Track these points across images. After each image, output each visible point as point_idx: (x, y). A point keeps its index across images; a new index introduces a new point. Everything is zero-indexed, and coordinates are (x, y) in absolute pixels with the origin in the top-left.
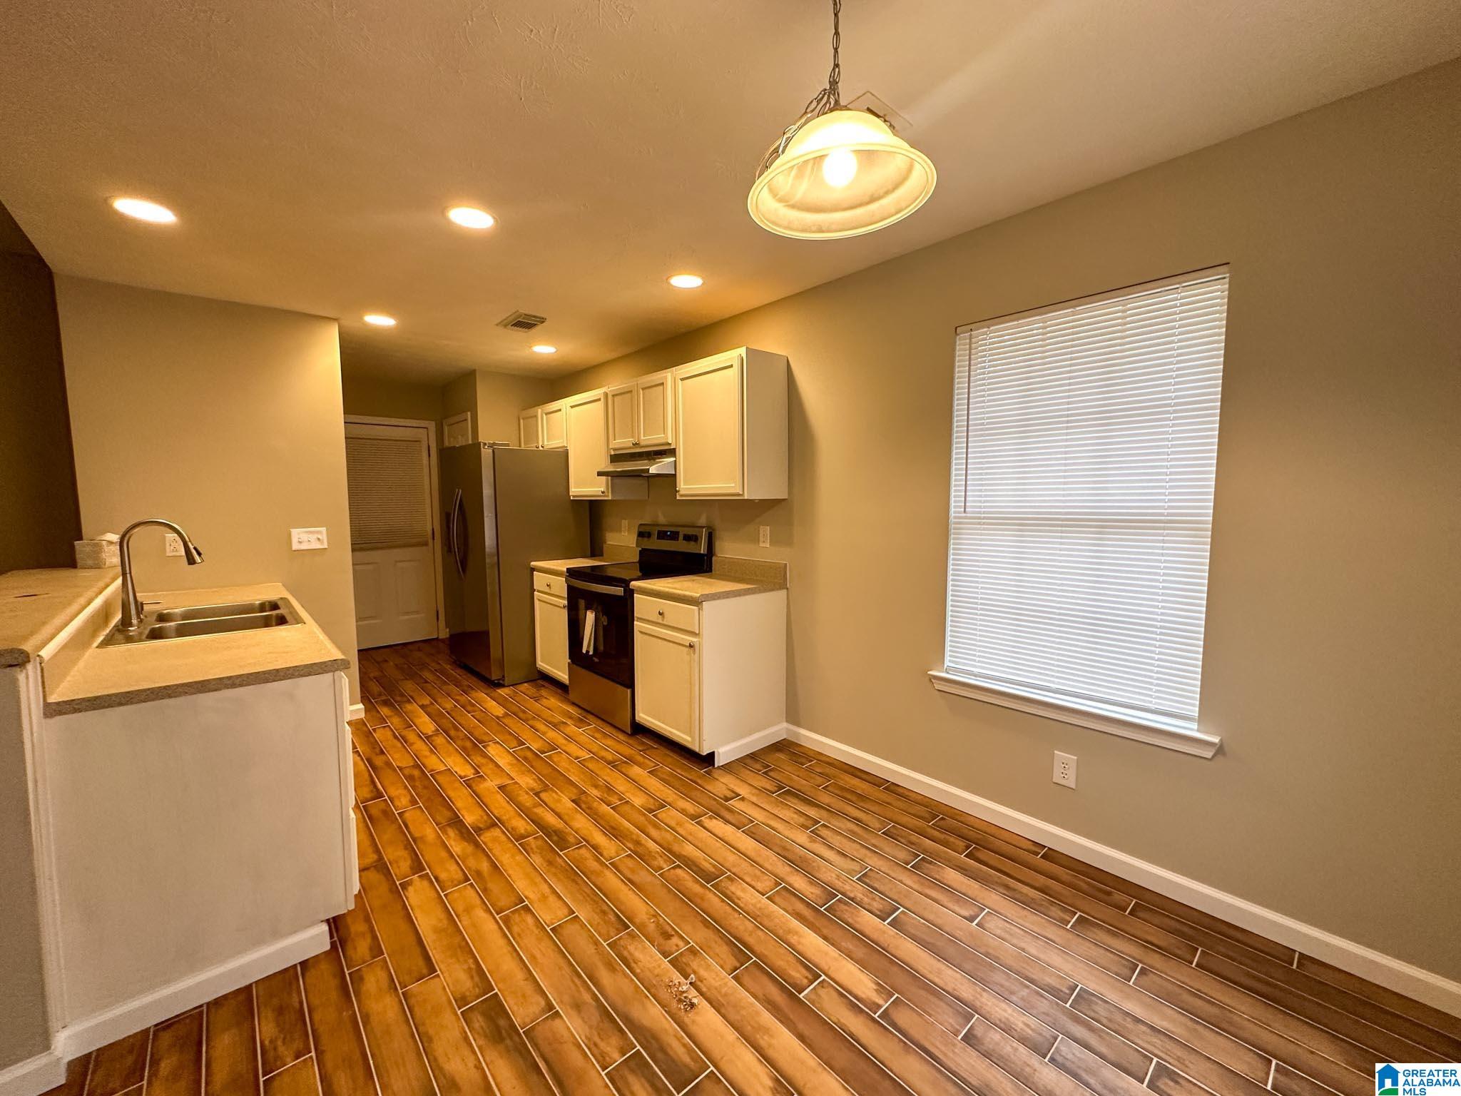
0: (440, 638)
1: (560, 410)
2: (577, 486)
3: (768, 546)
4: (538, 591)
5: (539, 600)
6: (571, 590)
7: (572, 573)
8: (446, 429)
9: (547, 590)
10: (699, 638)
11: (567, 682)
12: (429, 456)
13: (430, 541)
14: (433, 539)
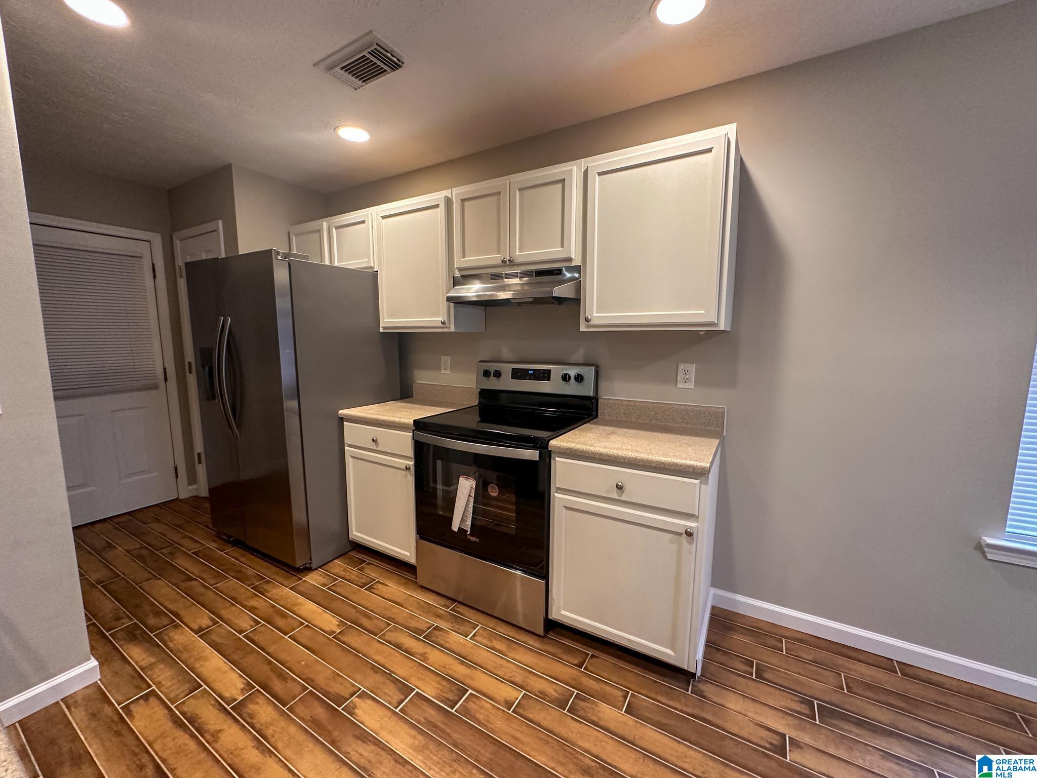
0: (182, 497)
1: (363, 222)
2: (391, 315)
3: (693, 388)
4: (350, 446)
5: (353, 457)
6: (420, 448)
7: (420, 425)
8: (177, 243)
9: (372, 446)
10: (697, 521)
11: (412, 560)
12: (155, 277)
13: (162, 383)
14: (166, 380)
